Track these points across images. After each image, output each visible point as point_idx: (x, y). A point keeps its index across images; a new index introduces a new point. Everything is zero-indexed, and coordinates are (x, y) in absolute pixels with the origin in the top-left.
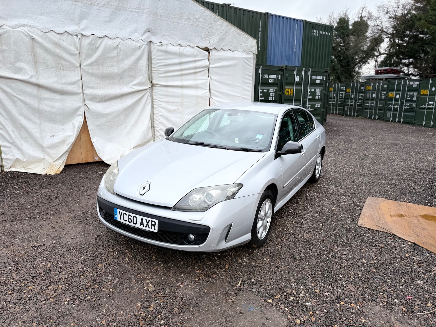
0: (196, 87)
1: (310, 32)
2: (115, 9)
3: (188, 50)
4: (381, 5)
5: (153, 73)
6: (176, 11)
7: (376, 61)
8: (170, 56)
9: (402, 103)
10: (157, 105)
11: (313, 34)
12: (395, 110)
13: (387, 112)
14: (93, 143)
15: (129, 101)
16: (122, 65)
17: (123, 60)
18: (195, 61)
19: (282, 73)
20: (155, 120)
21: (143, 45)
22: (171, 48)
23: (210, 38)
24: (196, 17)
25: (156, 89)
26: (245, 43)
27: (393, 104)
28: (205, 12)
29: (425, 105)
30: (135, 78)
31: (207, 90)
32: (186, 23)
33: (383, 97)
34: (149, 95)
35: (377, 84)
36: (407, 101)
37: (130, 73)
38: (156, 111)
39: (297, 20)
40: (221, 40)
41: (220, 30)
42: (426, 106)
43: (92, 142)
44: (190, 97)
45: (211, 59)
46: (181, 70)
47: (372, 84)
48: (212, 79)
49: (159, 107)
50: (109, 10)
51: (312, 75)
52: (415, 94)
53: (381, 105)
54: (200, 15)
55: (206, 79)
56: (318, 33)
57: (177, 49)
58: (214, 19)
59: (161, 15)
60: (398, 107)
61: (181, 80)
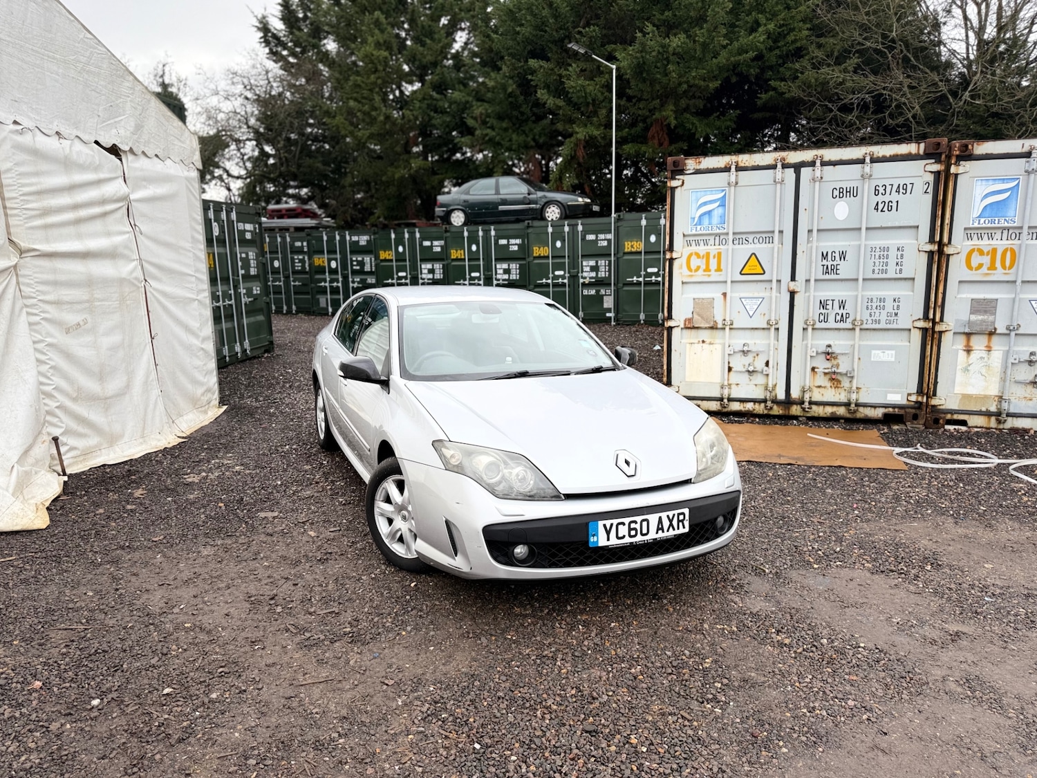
0: (110, 255)
3: (79, 151)
5: (10, 215)
6: (35, 33)
8: (44, 166)
9: (345, 278)
10: (36, 315)
12: (335, 291)
13: (318, 296)
18: (99, 182)
22: (40, 142)
23: (117, 120)
24: (82, 59)
25: (27, 266)
26: (180, 141)
27: (328, 279)
28: (96, 48)
31: (135, 263)
32: (61, 71)
33: (298, 266)
35: (279, 239)
36: (354, 272)
40: (138, 128)
41: (130, 101)
42: (393, 281)
44: (106, 282)
45: (129, 178)
46: (76, 207)
47: (267, 240)
48: (140, 233)
49: (43, 319)
51: (237, 221)
52: (367, 259)
53: (297, 283)
54: (88, 54)
55: (128, 232)
57: (51, 144)
60: (340, 285)
61: (79, 237)
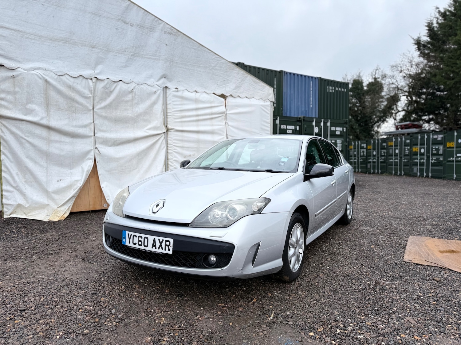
0: (212, 133)
1: (325, 89)
2: (132, 55)
3: (204, 97)
4: (394, 64)
5: (169, 118)
6: (192, 59)
7: (395, 119)
8: (185, 102)
9: (428, 157)
10: (172, 150)
11: (329, 90)
12: (422, 164)
13: (413, 167)
14: (102, 189)
15: (143, 145)
16: (137, 109)
17: (137, 104)
18: (211, 107)
19: (300, 124)
20: (169, 166)
21: (158, 90)
22: (186, 94)
23: (226, 85)
24: (213, 65)
25: (171, 134)
26: (262, 91)
27: (419, 158)
29: (453, 157)
30: (149, 122)
31: (224, 136)
32: (202, 70)
33: (407, 152)
34: (163, 140)
35: (399, 140)
36: (433, 155)
37: (144, 117)
38: (170, 156)
39: (312, 77)
40: (238, 87)
41: (236, 78)
42: (454, 159)
43: (102, 187)
44: (206, 142)
45: (228, 106)
46: (197, 116)
47: (394, 140)
48: (229, 125)
49: (174, 152)
50: (126, 57)
51: (331, 126)
52: (441, 147)
53: (405, 161)
54: (216, 63)
55: (223, 125)
56: (335, 89)
57: (193, 95)
58: (230, 67)
59: (177, 63)
60: (425, 161)
61: (198, 125)
